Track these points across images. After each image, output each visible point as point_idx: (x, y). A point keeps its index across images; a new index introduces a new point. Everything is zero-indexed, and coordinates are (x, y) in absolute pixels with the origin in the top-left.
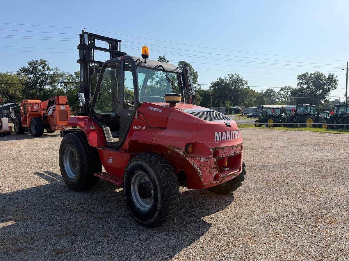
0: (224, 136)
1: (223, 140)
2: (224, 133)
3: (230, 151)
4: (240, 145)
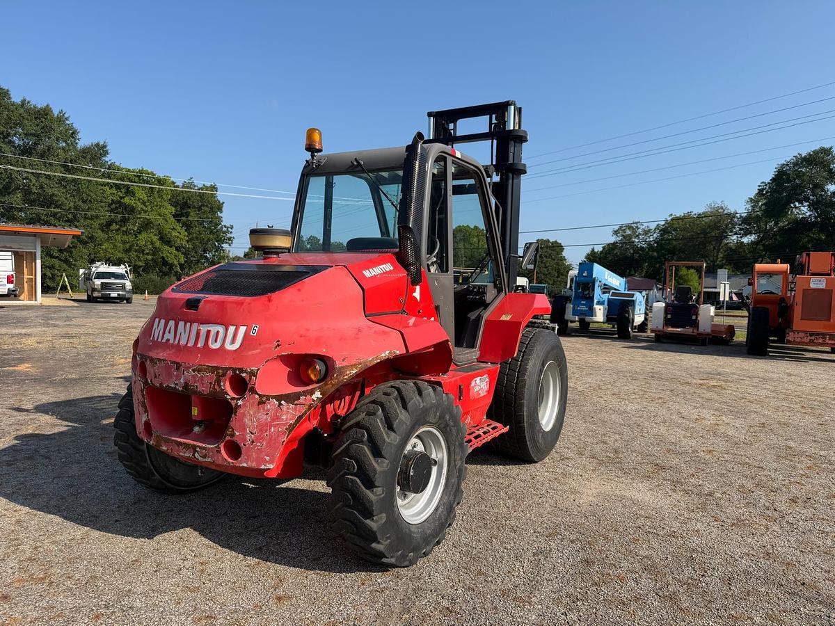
0: (169, 332)
1: (164, 341)
2: (172, 323)
3: (169, 375)
4: (220, 371)
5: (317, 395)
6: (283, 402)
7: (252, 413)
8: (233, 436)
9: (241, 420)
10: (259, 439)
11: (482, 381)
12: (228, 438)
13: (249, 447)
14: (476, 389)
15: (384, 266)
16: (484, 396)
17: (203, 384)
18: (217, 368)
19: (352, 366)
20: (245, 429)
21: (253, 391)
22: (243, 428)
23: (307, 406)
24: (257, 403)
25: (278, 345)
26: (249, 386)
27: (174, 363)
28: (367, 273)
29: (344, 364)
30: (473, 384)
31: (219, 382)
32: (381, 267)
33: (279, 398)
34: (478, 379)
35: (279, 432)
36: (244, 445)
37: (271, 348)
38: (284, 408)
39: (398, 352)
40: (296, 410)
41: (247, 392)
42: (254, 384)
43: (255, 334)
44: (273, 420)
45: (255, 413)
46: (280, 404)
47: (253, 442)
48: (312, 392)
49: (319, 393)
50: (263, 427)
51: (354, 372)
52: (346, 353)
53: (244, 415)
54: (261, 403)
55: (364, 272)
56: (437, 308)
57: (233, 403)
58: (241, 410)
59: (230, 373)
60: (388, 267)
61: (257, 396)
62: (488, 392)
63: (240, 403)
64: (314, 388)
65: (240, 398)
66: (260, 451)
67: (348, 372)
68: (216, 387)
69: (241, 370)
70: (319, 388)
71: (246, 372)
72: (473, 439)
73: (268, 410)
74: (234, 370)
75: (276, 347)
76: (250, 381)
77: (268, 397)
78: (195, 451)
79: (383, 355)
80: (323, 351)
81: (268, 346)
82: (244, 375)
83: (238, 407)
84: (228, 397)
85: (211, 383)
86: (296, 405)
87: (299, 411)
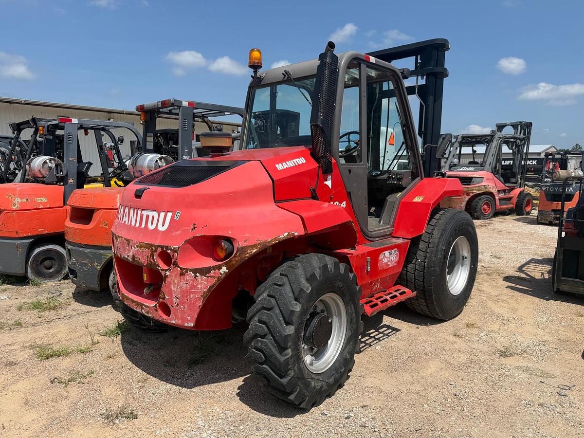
0: (126, 216)
1: (123, 222)
3: (124, 248)
4: (153, 248)
5: (224, 270)
6: (198, 274)
7: (176, 282)
8: (164, 299)
9: (169, 287)
10: (182, 303)
11: (391, 254)
12: (161, 300)
13: (175, 309)
14: (385, 261)
15: (297, 160)
16: (394, 267)
17: (143, 257)
18: (151, 245)
19: (252, 247)
20: (172, 294)
21: (176, 265)
22: (171, 294)
23: (216, 279)
24: (179, 275)
25: (194, 228)
26: (173, 260)
27: (127, 240)
28: (280, 167)
29: (246, 244)
30: (381, 257)
31: (152, 255)
32: (294, 161)
33: (195, 271)
34: (387, 253)
35: (196, 298)
36: (172, 307)
37: (188, 230)
38: (199, 279)
39: (296, 234)
40: (208, 281)
41: (172, 266)
42: (177, 259)
43: (177, 219)
44: (191, 288)
45: (178, 283)
46: (196, 276)
47: (178, 305)
48: (220, 267)
49: (226, 268)
50: (185, 293)
51: (254, 251)
52: (248, 235)
53: (171, 283)
54: (182, 274)
55: (277, 166)
56: (349, 194)
57: (163, 273)
58: (168, 280)
59: (159, 249)
60: (301, 161)
61: (179, 269)
62: (398, 262)
63: (168, 273)
64: (222, 264)
65: (167, 270)
66: (183, 312)
67: (249, 251)
68: (152, 260)
69: (167, 248)
70: (226, 264)
71: (170, 249)
72: (379, 303)
73: (187, 280)
74: (162, 247)
75: (193, 229)
76: (173, 256)
77: (187, 270)
78: (142, 308)
79: (282, 237)
80: (229, 234)
81: (186, 228)
82: (169, 251)
83: (166, 276)
84: (159, 268)
85: (148, 257)
86: (208, 277)
87: (211, 282)
